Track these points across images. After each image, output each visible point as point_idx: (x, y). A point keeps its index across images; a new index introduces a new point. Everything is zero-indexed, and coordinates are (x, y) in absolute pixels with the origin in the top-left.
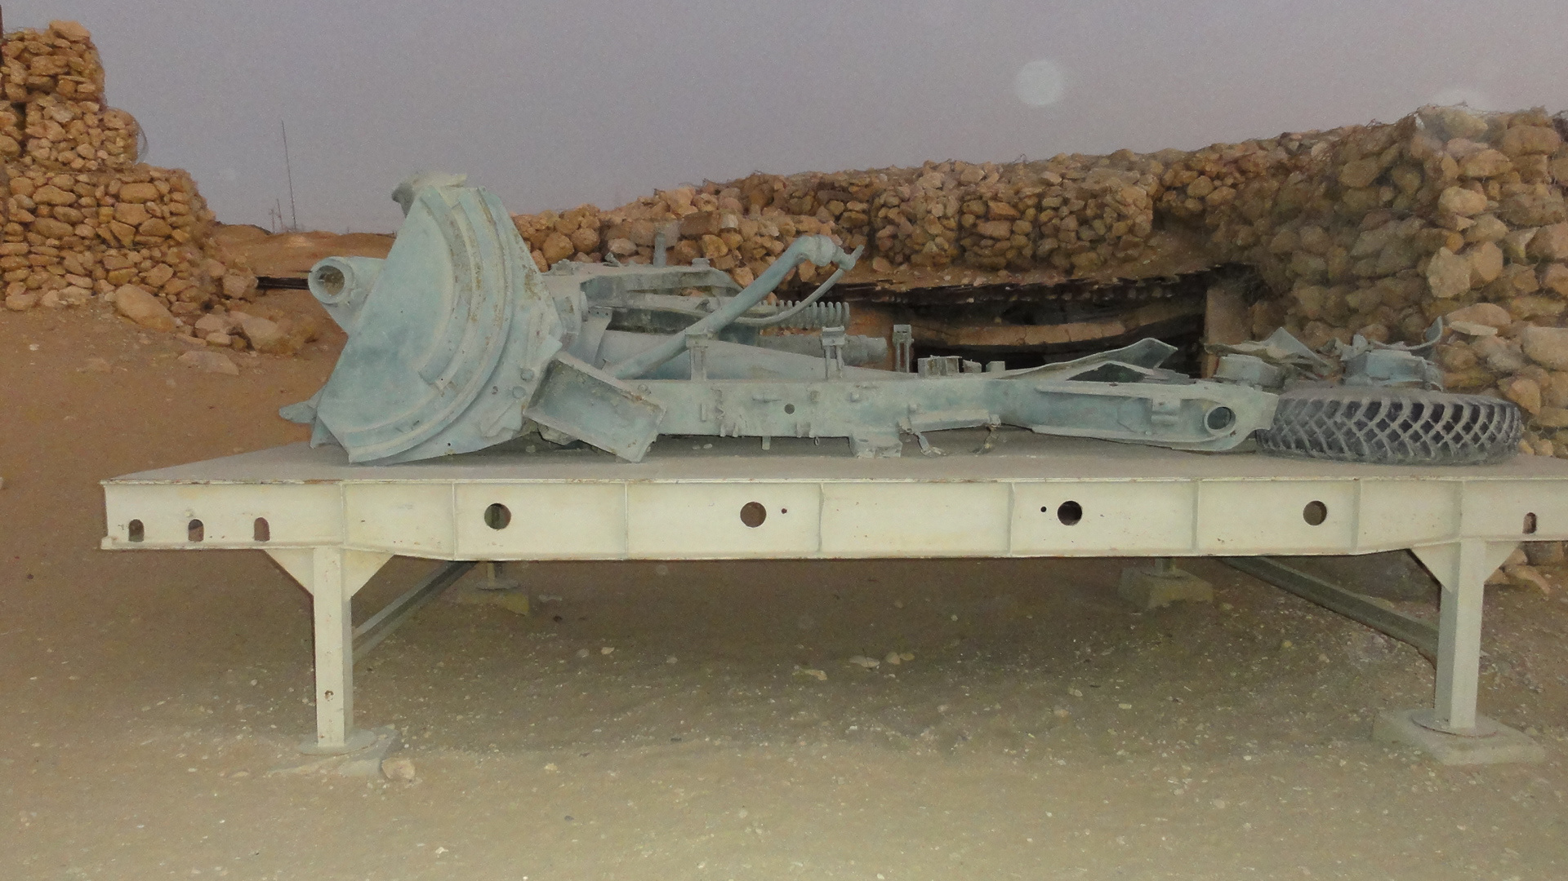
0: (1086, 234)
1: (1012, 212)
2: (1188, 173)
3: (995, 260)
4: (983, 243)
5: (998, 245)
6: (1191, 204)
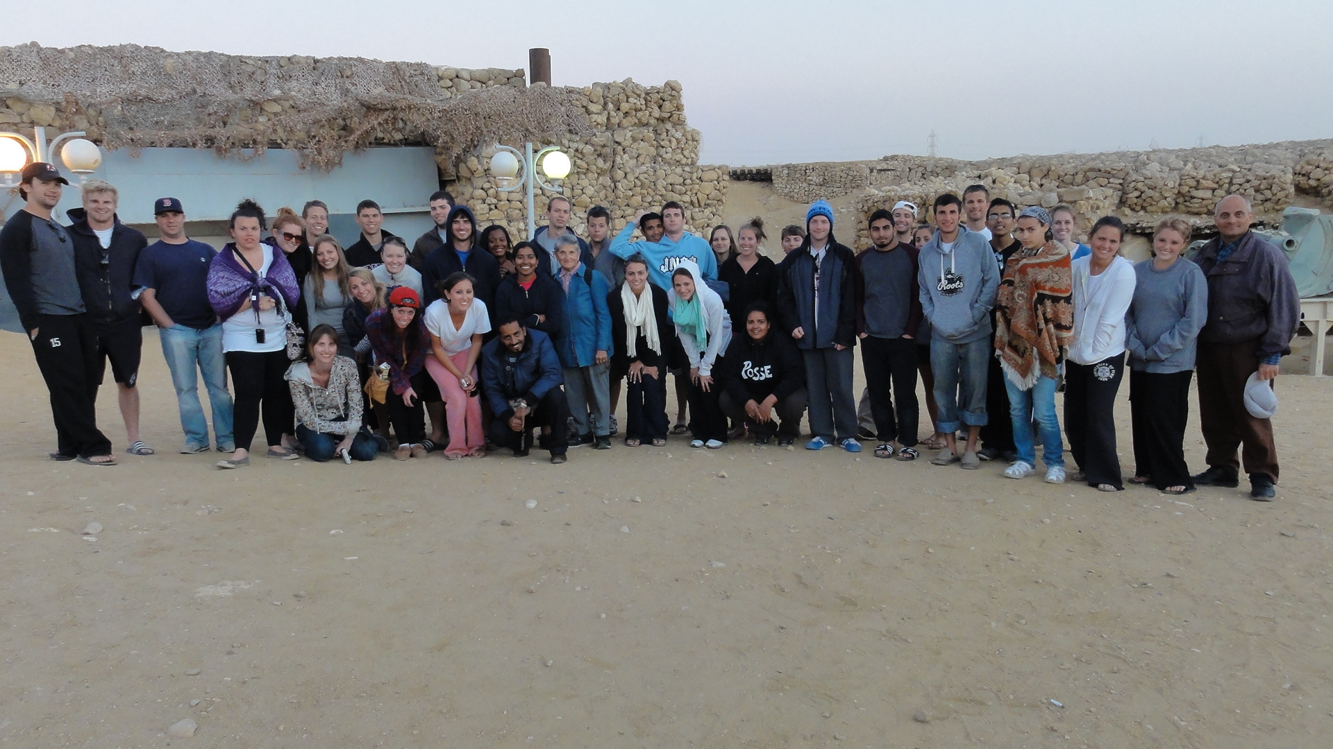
0: (1260, 197)
1: (1216, 186)
3: (1201, 209)
4: (1195, 200)
5: (1205, 202)
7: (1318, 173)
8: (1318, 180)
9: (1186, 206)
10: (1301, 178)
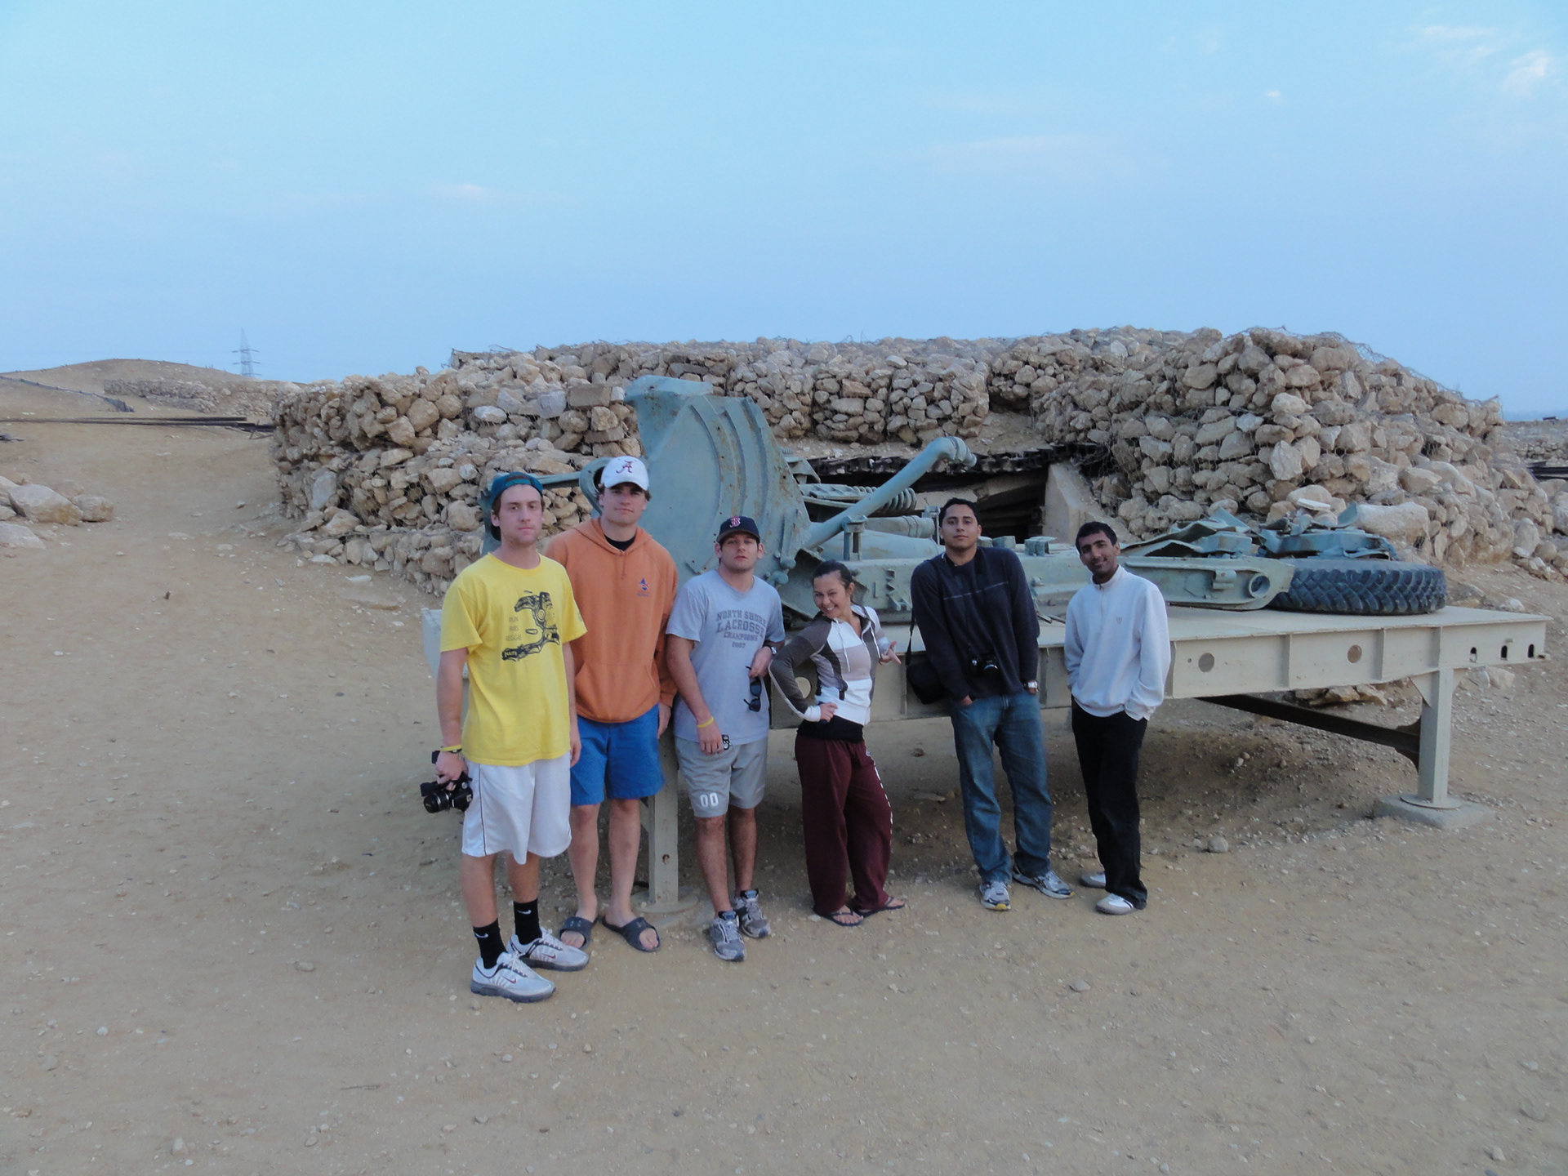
0: (934, 412)
1: (867, 391)
2: (1015, 362)
3: (849, 434)
4: (838, 417)
5: (852, 420)
6: (1020, 390)
7: (1025, 374)
8: (1028, 385)
9: (828, 427)
10: (1000, 383)
